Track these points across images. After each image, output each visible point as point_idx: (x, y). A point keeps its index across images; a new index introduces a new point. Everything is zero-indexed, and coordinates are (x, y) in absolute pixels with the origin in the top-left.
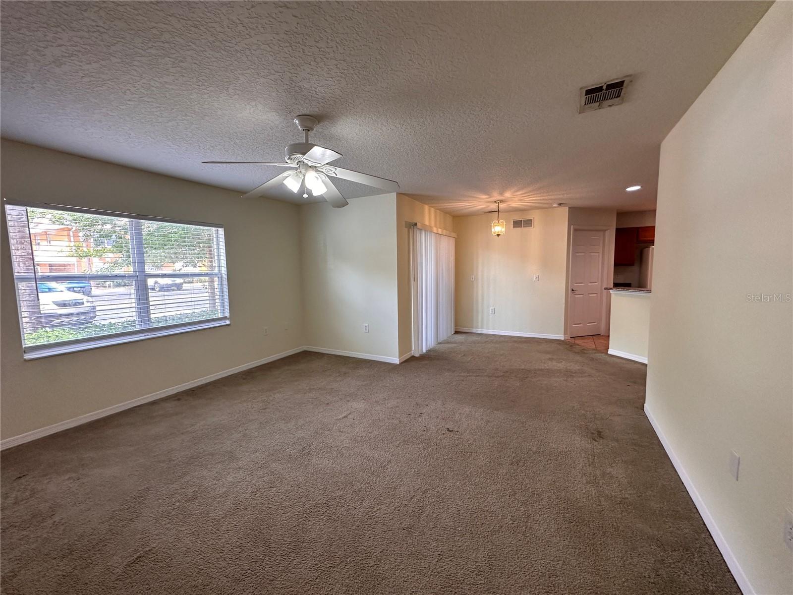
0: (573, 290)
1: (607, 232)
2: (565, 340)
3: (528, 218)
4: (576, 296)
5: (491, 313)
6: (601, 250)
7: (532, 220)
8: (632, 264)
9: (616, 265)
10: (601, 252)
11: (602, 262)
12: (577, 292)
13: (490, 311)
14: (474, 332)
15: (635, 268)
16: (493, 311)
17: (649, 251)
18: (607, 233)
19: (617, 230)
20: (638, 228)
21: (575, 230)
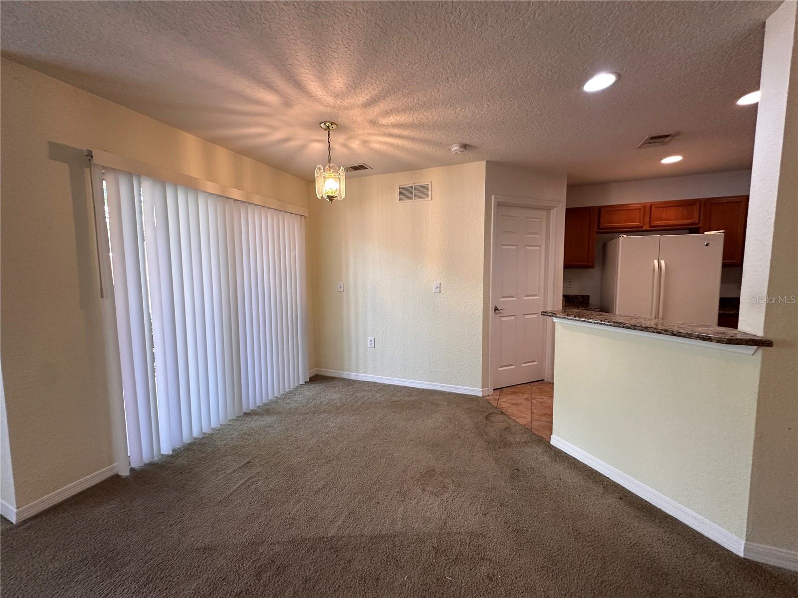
0: (496, 309)
1: (552, 210)
2: (483, 397)
3: (423, 182)
4: (503, 319)
5: (369, 346)
6: (544, 242)
7: (427, 186)
8: (591, 266)
9: (566, 266)
10: (543, 246)
11: (545, 262)
12: (504, 313)
13: (369, 343)
14: (346, 377)
15: (595, 272)
16: (373, 341)
17: (617, 245)
18: (554, 212)
19: (568, 211)
20: (600, 209)
21: (499, 204)
